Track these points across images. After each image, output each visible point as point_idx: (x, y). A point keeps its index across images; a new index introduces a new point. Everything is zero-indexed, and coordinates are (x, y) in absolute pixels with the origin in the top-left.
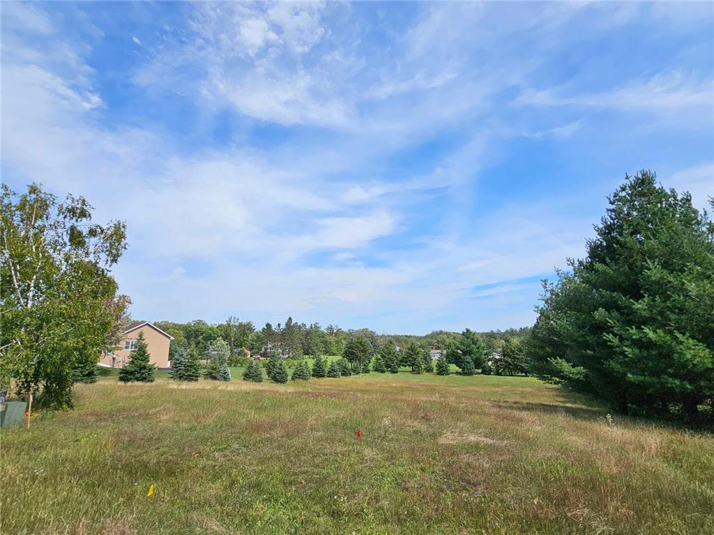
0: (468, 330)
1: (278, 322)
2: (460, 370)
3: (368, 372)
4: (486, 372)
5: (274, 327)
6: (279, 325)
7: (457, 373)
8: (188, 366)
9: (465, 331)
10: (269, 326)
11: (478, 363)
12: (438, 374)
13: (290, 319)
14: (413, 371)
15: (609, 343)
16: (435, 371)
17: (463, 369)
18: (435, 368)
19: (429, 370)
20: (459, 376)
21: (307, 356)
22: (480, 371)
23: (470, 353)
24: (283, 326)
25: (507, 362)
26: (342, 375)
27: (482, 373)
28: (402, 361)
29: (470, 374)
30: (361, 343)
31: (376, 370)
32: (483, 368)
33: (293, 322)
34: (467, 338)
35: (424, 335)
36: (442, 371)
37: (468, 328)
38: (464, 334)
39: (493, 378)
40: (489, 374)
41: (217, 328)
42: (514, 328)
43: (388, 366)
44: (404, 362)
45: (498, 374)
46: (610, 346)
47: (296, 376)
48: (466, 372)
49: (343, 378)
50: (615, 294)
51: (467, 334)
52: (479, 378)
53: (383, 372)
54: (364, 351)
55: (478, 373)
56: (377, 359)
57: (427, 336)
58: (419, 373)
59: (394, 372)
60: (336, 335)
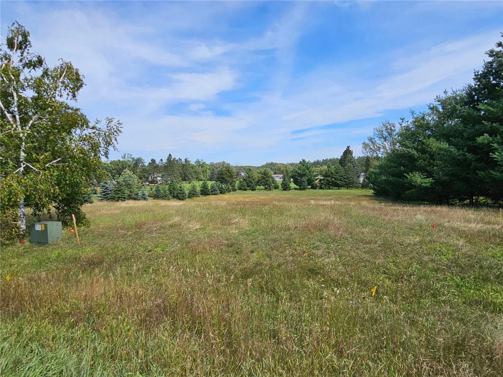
0: (303, 161)
1: (161, 158)
2: (298, 187)
3: (235, 190)
4: (314, 187)
5: (157, 162)
6: (162, 160)
7: (295, 189)
8: (116, 190)
9: (302, 161)
10: (153, 161)
11: (310, 182)
12: (283, 190)
13: (170, 155)
14: (266, 188)
15: (495, 159)
16: (280, 188)
17: (300, 186)
18: (280, 186)
19: (276, 187)
20: (297, 191)
21: (184, 182)
22: (310, 187)
23: (305, 175)
24: (165, 161)
25: (328, 180)
26: (221, 193)
27: (311, 188)
28: (258, 182)
29: (304, 189)
30: (228, 171)
31: (240, 189)
32: (312, 185)
33: (173, 157)
34: (303, 166)
35: (261, 166)
36: (286, 187)
37: (304, 159)
38: (300, 163)
39: (318, 191)
40: (316, 189)
41: (111, 163)
42: (319, 160)
43: (249, 186)
44: (258, 183)
45: (321, 188)
46: (495, 161)
47: (191, 195)
48: (302, 188)
49: (221, 195)
50: (494, 125)
51: (303, 163)
52: (310, 192)
53: (245, 190)
54: (231, 176)
55: (309, 189)
56: (240, 182)
57: (262, 167)
58: (270, 190)
59: (253, 190)
60: (202, 167)
